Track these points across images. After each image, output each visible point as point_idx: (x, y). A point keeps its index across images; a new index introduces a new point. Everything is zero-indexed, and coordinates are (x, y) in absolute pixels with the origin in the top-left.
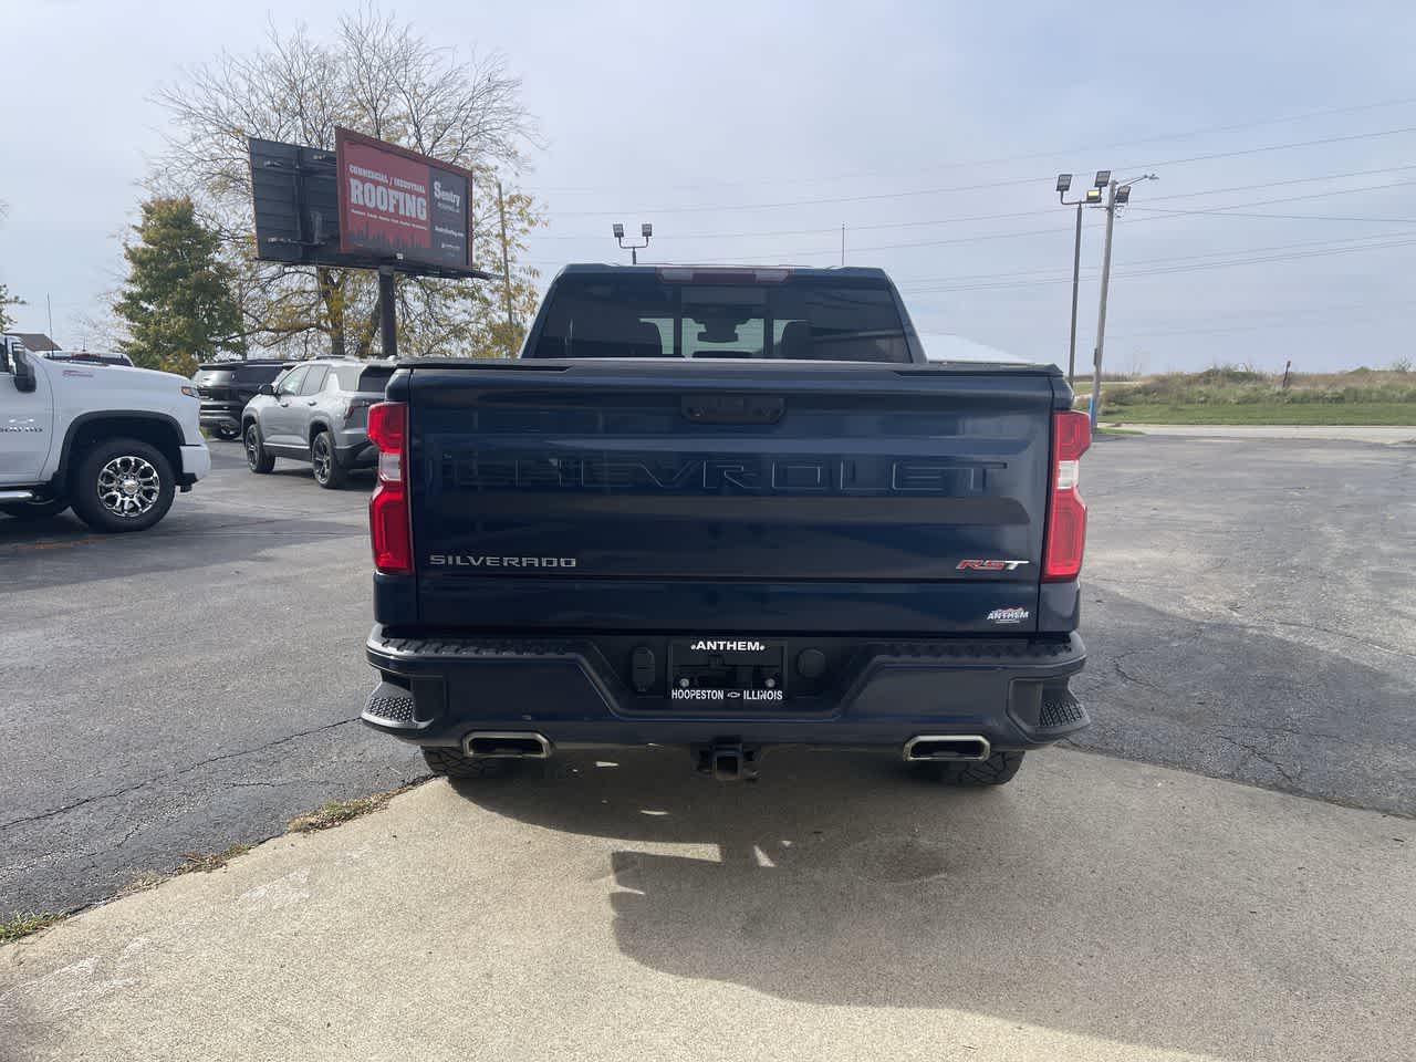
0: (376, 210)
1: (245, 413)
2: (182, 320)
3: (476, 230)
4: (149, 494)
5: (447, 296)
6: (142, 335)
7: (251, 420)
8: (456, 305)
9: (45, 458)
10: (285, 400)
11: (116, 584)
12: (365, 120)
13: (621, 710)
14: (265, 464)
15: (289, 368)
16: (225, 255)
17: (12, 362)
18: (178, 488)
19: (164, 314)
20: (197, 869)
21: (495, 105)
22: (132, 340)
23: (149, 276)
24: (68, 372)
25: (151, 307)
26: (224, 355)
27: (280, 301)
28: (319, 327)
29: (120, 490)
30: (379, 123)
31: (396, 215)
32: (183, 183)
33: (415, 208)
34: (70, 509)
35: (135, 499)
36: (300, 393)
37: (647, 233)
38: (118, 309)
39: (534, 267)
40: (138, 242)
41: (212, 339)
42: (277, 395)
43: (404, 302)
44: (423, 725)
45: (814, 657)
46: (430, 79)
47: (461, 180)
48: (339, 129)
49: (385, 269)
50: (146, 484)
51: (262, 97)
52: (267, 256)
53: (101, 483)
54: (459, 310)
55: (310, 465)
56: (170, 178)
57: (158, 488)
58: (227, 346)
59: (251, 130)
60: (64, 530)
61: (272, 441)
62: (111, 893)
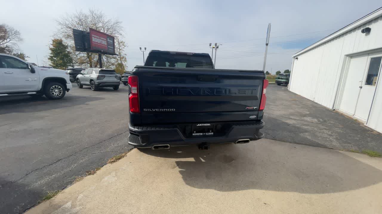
0: (97, 43)
1: (77, 78)
2: (61, 61)
3: (115, 47)
4: (61, 92)
5: (111, 58)
6: (54, 63)
7: (78, 79)
8: (112, 60)
9: (39, 86)
10: (84, 75)
11: (57, 110)
12: (94, 27)
13: (185, 139)
14: (81, 86)
15: (84, 70)
16: (69, 50)
17: (29, 67)
18: (66, 91)
19: (58, 60)
20: (90, 174)
21: (118, 26)
22: (52, 64)
23: (54, 53)
24: (42, 70)
25: (55, 59)
26: (70, 67)
27: (80, 58)
28: (87, 63)
29: (55, 92)
30: (97, 28)
31: (101, 44)
32: (60, 37)
33: (104, 43)
34: (44, 95)
35: (58, 93)
36: (87, 74)
37: (145, 49)
38: (49, 59)
39: (126, 54)
40: (52, 47)
41: (67, 65)
42: (83, 74)
43: (103, 59)
44: (144, 144)
45: (219, 126)
46: (106, 21)
47: (113, 38)
48: (90, 28)
49: (99, 53)
50: (60, 91)
51: (74, 22)
52: (77, 50)
53: (51, 90)
54: (113, 61)
55: (90, 87)
56: (57, 36)
57: (62, 91)
58: (70, 66)
59: (73, 27)
60: (43, 99)
61: (82, 82)
62: (71, 183)
